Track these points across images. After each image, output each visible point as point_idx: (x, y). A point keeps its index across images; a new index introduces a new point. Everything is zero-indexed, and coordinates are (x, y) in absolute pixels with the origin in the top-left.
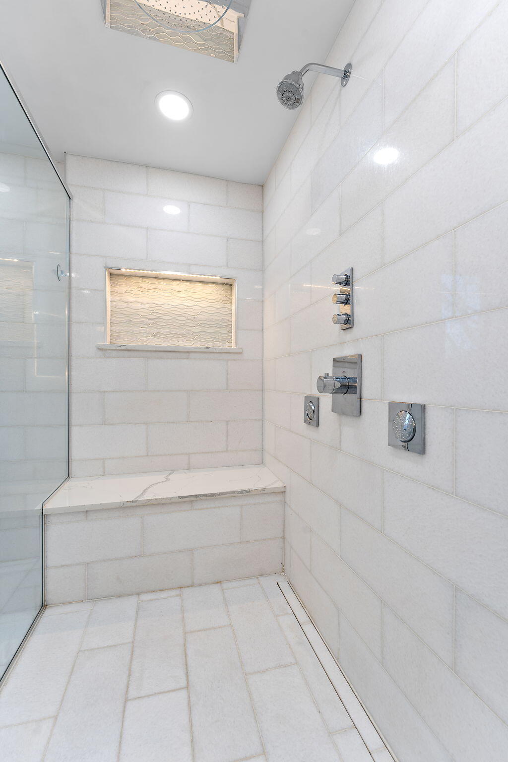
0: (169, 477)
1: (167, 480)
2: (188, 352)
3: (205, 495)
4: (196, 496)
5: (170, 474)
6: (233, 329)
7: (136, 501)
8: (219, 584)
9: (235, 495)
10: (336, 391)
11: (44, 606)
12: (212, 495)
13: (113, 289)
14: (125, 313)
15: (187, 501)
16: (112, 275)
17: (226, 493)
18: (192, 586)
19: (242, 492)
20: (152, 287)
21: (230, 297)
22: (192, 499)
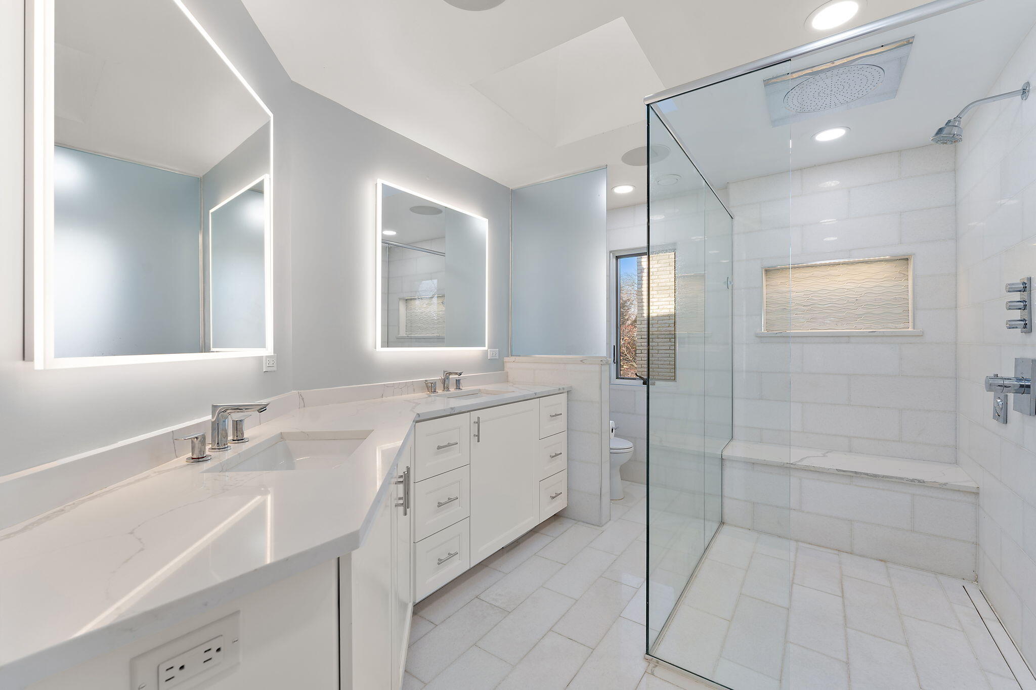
0: (827, 455)
1: (824, 456)
2: (849, 336)
3: (867, 474)
4: (856, 472)
5: (827, 452)
6: (910, 306)
7: (795, 465)
8: (883, 563)
9: (903, 481)
10: (1016, 392)
11: (722, 523)
12: (875, 476)
13: (768, 283)
14: (779, 302)
15: (845, 475)
16: (767, 271)
17: (892, 477)
18: (851, 553)
19: (913, 480)
20: (807, 275)
21: (906, 273)
22: (852, 474)
